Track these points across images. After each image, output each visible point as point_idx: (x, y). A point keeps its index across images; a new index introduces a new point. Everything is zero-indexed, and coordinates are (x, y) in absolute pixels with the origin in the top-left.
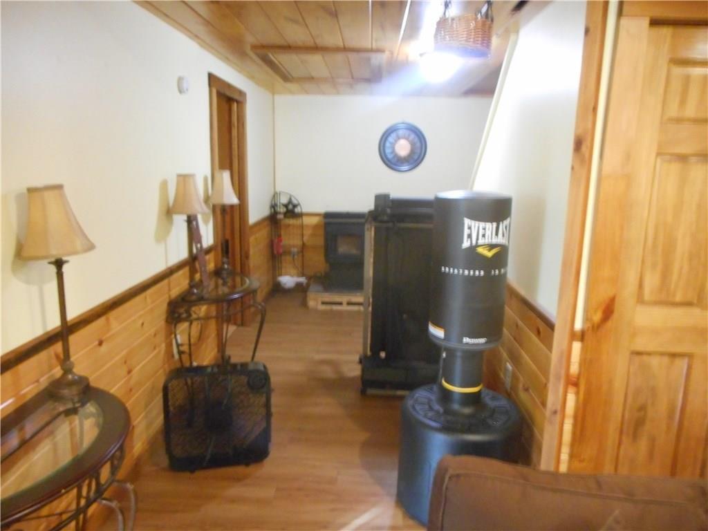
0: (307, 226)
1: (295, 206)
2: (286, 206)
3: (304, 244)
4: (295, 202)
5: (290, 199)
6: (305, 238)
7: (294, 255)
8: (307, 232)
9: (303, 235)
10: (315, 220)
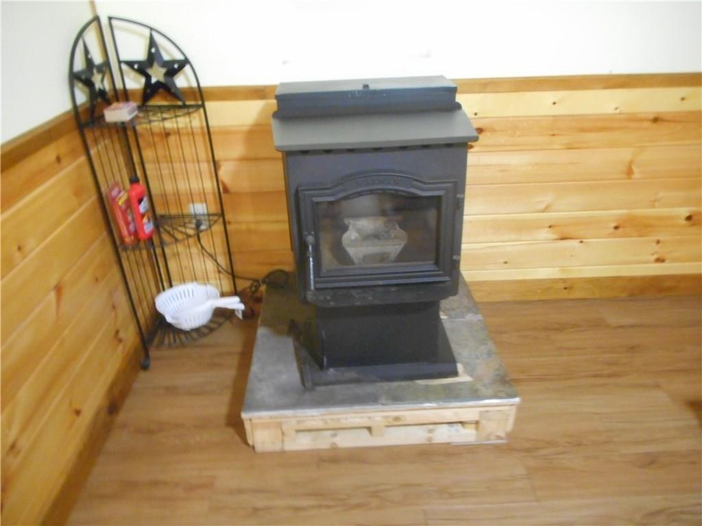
0: (227, 132)
1: (173, 69)
2: (142, 68)
3: (222, 191)
4: (169, 53)
5: (152, 43)
6: (225, 173)
7: (198, 225)
8: (230, 153)
9: (216, 165)
10: (249, 112)
